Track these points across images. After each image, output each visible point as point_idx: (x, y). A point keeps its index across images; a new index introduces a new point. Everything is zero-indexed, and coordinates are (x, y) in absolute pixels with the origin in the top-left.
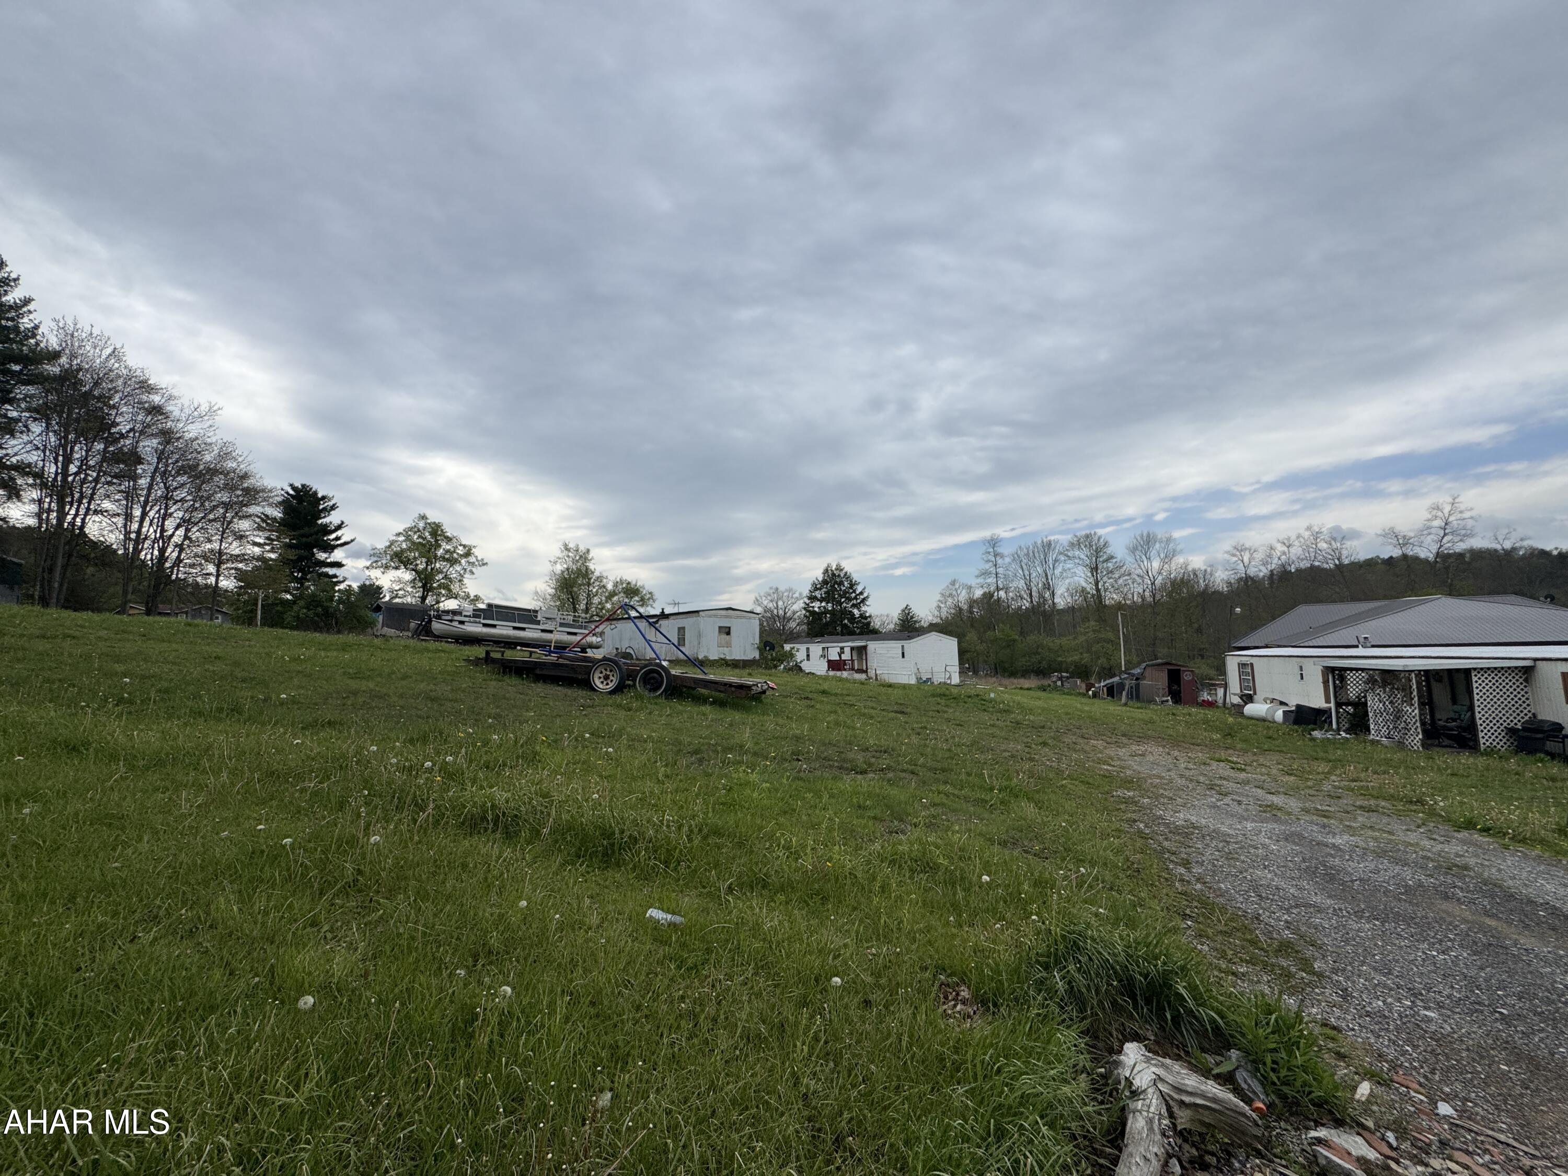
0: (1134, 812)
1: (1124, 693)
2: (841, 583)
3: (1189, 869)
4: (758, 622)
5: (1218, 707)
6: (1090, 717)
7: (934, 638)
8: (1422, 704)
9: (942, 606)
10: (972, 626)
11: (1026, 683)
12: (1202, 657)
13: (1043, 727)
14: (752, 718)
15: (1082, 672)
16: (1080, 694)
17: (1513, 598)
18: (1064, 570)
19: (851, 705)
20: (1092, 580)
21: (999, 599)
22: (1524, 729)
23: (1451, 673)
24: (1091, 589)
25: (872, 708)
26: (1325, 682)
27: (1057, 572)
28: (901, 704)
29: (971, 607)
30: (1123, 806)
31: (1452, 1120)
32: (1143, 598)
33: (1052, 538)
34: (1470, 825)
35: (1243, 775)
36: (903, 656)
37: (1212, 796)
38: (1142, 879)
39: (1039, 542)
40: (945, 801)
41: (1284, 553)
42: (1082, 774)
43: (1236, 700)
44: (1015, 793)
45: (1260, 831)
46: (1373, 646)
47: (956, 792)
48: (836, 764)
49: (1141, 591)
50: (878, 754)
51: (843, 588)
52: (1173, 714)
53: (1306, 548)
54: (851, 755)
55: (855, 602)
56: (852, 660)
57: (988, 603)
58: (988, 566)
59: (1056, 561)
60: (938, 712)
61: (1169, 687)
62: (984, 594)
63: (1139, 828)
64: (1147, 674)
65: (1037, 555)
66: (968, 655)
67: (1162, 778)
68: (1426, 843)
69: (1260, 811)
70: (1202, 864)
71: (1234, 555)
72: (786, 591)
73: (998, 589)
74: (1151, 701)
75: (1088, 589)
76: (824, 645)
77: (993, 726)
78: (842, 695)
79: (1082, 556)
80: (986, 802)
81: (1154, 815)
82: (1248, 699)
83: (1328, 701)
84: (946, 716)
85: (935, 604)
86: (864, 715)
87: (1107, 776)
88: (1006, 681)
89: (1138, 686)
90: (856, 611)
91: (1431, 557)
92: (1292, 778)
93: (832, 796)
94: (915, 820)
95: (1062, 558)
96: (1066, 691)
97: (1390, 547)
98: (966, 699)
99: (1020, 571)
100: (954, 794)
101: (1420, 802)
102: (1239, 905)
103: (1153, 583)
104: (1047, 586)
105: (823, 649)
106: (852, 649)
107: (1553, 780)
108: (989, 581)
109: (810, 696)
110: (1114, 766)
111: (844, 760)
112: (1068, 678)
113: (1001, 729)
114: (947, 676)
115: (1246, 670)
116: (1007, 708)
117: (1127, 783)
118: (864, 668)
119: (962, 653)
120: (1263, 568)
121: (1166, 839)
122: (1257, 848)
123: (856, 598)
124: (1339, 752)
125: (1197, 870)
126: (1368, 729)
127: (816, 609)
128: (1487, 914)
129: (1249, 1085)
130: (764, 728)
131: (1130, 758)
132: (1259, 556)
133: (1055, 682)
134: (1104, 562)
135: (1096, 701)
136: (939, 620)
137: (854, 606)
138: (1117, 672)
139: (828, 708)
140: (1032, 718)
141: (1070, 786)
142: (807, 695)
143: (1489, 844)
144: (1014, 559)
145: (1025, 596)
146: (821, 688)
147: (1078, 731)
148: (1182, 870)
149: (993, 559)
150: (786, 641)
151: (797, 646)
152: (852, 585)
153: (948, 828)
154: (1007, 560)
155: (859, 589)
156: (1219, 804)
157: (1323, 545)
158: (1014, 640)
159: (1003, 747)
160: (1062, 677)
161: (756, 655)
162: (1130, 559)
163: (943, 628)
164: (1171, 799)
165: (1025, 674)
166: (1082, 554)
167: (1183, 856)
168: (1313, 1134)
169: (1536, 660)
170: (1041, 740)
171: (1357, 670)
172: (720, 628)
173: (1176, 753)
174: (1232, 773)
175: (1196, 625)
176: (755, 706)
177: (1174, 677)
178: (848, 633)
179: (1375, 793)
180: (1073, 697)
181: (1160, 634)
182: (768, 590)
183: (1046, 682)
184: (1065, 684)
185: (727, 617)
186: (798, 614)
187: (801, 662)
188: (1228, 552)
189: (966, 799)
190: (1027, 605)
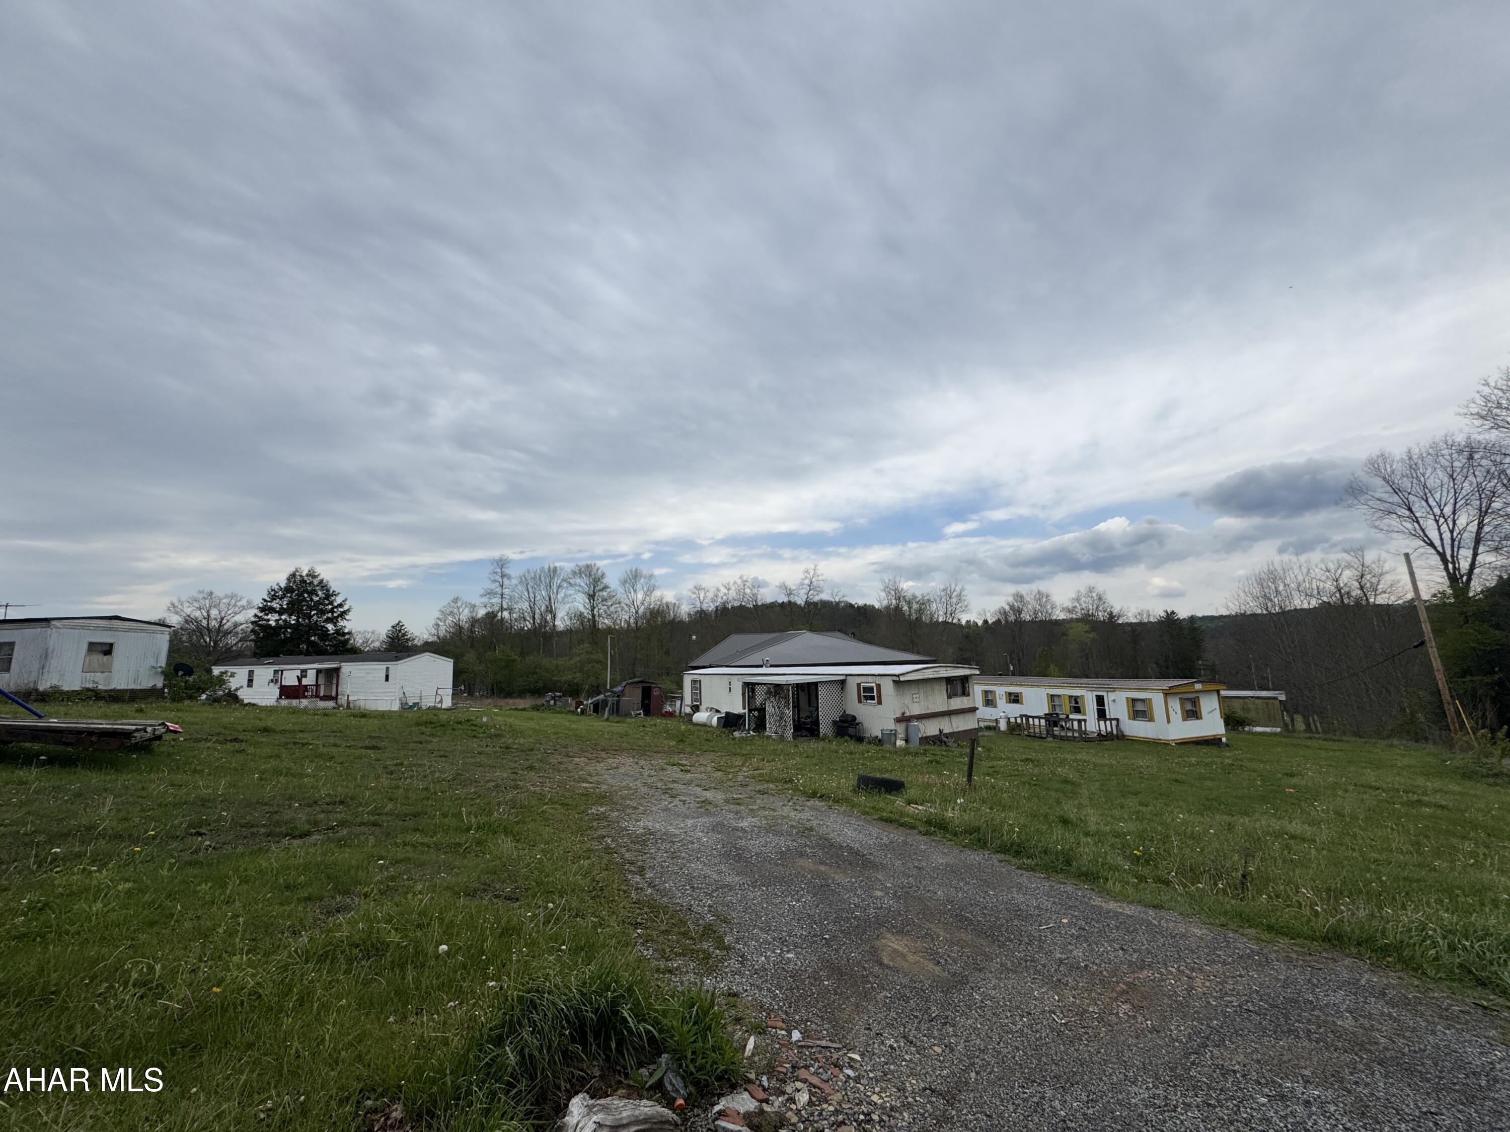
0: (604, 827)
1: (607, 709)
2: (313, 592)
3: (642, 876)
4: (167, 637)
5: (675, 716)
6: (576, 735)
7: (427, 659)
8: (794, 707)
9: (441, 624)
10: (472, 646)
11: (521, 703)
12: (668, 674)
13: (532, 750)
14: (126, 779)
15: (574, 691)
16: (570, 711)
17: (838, 634)
18: (566, 596)
19: (304, 745)
20: (588, 606)
21: (502, 619)
22: (840, 721)
23: (809, 684)
24: (587, 613)
25: (335, 745)
26: (743, 694)
27: (560, 597)
28: (375, 737)
29: (473, 626)
30: (595, 824)
31: (799, 1044)
32: (628, 623)
33: (558, 564)
34: (814, 795)
35: (689, 776)
36: (387, 679)
37: (665, 800)
38: (604, 897)
39: (546, 567)
40: (411, 855)
41: (725, 594)
42: (563, 796)
43: (688, 710)
44: (492, 829)
45: (696, 827)
46: (772, 666)
47: (426, 840)
48: (263, 830)
49: (627, 618)
50: (330, 808)
51: (316, 599)
52: (644, 726)
53: (738, 592)
54: (287, 815)
55: (330, 615)
56: (317, 685)
57: (491, 624)
58: (495, 587)
59: (559, 587)
60: (421, 743)
61: (643, 702)
62: (488, 614)
63: (607, 844)
64: (626, 691)
65: (543, 578)
66: (464, 676)
67: (630, 789)
68: (792, 814)
69: (698, 808)
70: (652, 868)
71: (694, 593)
72: (227, 596)
73: (502, 609)
74: (628, 715)
75: (585, 614)
76: (277, 667)
77: (480, 753)
78: (290, 732)
79: (583, 584)
80: (460, 845)
81: (621, 827)
82: (696, 709)
83: (744, 708)
84: (429, 747)
85: (433, 622)
86: (321, 756)
87: (585, 795)
88: (502, 702)
89: (618, 702)
90: (330, 627)
91: (803, 604)
92: (720, 773)
93: (245, 880)
94: (366, 889)
95: (565, 585)
96: (558, 709)
97: (783, 596)
98: (456, 726)
99: (526, 594)
100: (422, 844)
101: (791, 781)
102: (678, 901)
103: (637, 612)
104: (550, 610)
105: (276, 672)
106: (319, 672)
107: (851, 753)
108: (494, 601)
109: (240, 737)
110: (591, 783)
111: (278, 824)
112: (560, 697)
113: (488, 755)
114: (438, 700)
115: (697, 685)
116: (497, 732)
117: (602, 798)
118: (334, 694)
119: (457, 674)
120: (711, 604)
121: (628, 850)
122: (693, 843)
123: (332, 611)
124: (748, 748)
125: (649, 875)
126: (765, 729)
127: (273, 623)
128: (822, 863)
129: (673, 1085)
130: (144, 793)
131: (607, 772)
132: (710, 595)
133: (548, 702)
134: (600, 590)
135: (583, 717)
136: (435, 639)
137: (329, 620)
138: (602, 690)
139: (268, 751)
140: (522, 741)
141: (550, 811)
142: (235, 735)
143: (823, 807)
144: (521, 582)
145: (528, 618)
146: (262, 724)
147: (564, 750)
148: (638, 878)
149: (500, 580)
150: (216, 663)
151: (231, 669)
152: (329, 595)
153: (409, 889)
154: (514, 581)
155: (338, 600)
156: (670, 806)
157: (748, 591)
158: (514, 661)
159: (489, 776)
160: (555, 696)
161: (159, 682)
162: (620, 590)
163: (437, 647)
164: (635, 808)
165: (522, 694)
166: (582, 582)
167: (640, 863)
168: (717, 1108)
169: (847, 675)
170: (527, 764)
171: (762, 684)
172: (91, 644)
173: (642, 762)
174: (681, 775)
175: (665, 649)
176: (137, 760)
177: (647, 693)
178: (316, 652)
179: (767, 778)
180: (564, 715)
181: (639, 656)
182: (195, 594)
183: (540, 701)
184: (558, 703)
185: (110, 629)
186: (243, 627)
187: (237, 689)
188: (690, 590)
189: (438, 847)
190: (530, 626)
